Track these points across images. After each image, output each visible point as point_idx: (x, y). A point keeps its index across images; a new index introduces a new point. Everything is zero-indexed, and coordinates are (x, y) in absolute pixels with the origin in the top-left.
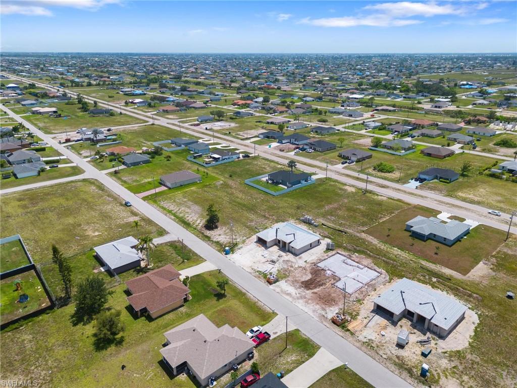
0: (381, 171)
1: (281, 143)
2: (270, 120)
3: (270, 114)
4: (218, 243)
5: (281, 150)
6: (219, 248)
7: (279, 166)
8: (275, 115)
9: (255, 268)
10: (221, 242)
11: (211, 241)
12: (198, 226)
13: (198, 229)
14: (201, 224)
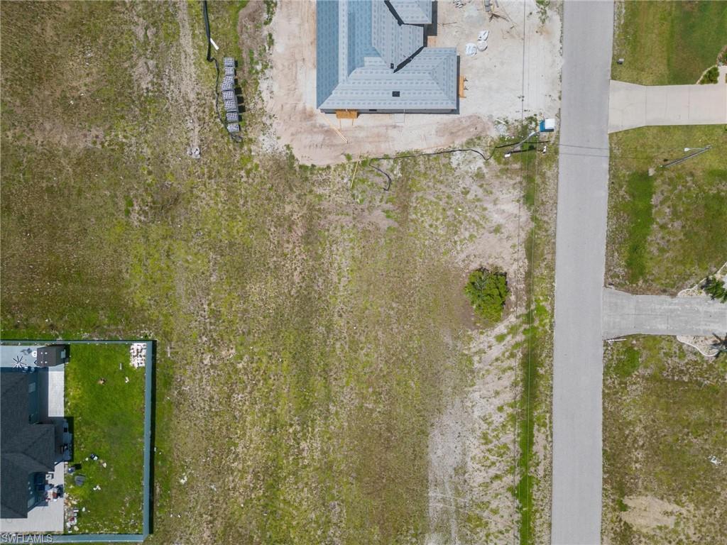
4: (529, 199)
6: (545, 168)
9: (536, 19)
10: (517, 193)
11: (534, 219)
12: (513, 330)
13: (522, 310)
14: (501, 328)
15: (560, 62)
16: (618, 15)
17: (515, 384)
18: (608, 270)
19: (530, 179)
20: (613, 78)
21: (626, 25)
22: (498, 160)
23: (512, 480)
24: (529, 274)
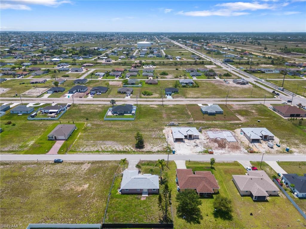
0: (149, 95)
1: (71, 93)
2: (35, 81)
3: (18, 77)
5: (80, 97)
7: (99, 106)
8: (23, 78)
9: (196, 152)
10: (159, 150)
11: (154, 152)
12: (132, 150)
13: (135, 151)
14: (132, 148)
15: (187, 155)
16: (200, 161)
17: (120, 150)
18: (143, 161)
19: (163, 151)
20: (186, 161)
21: (198, 163)
22: (166, 148)
23: (100, 150)
24: (143, 152)
